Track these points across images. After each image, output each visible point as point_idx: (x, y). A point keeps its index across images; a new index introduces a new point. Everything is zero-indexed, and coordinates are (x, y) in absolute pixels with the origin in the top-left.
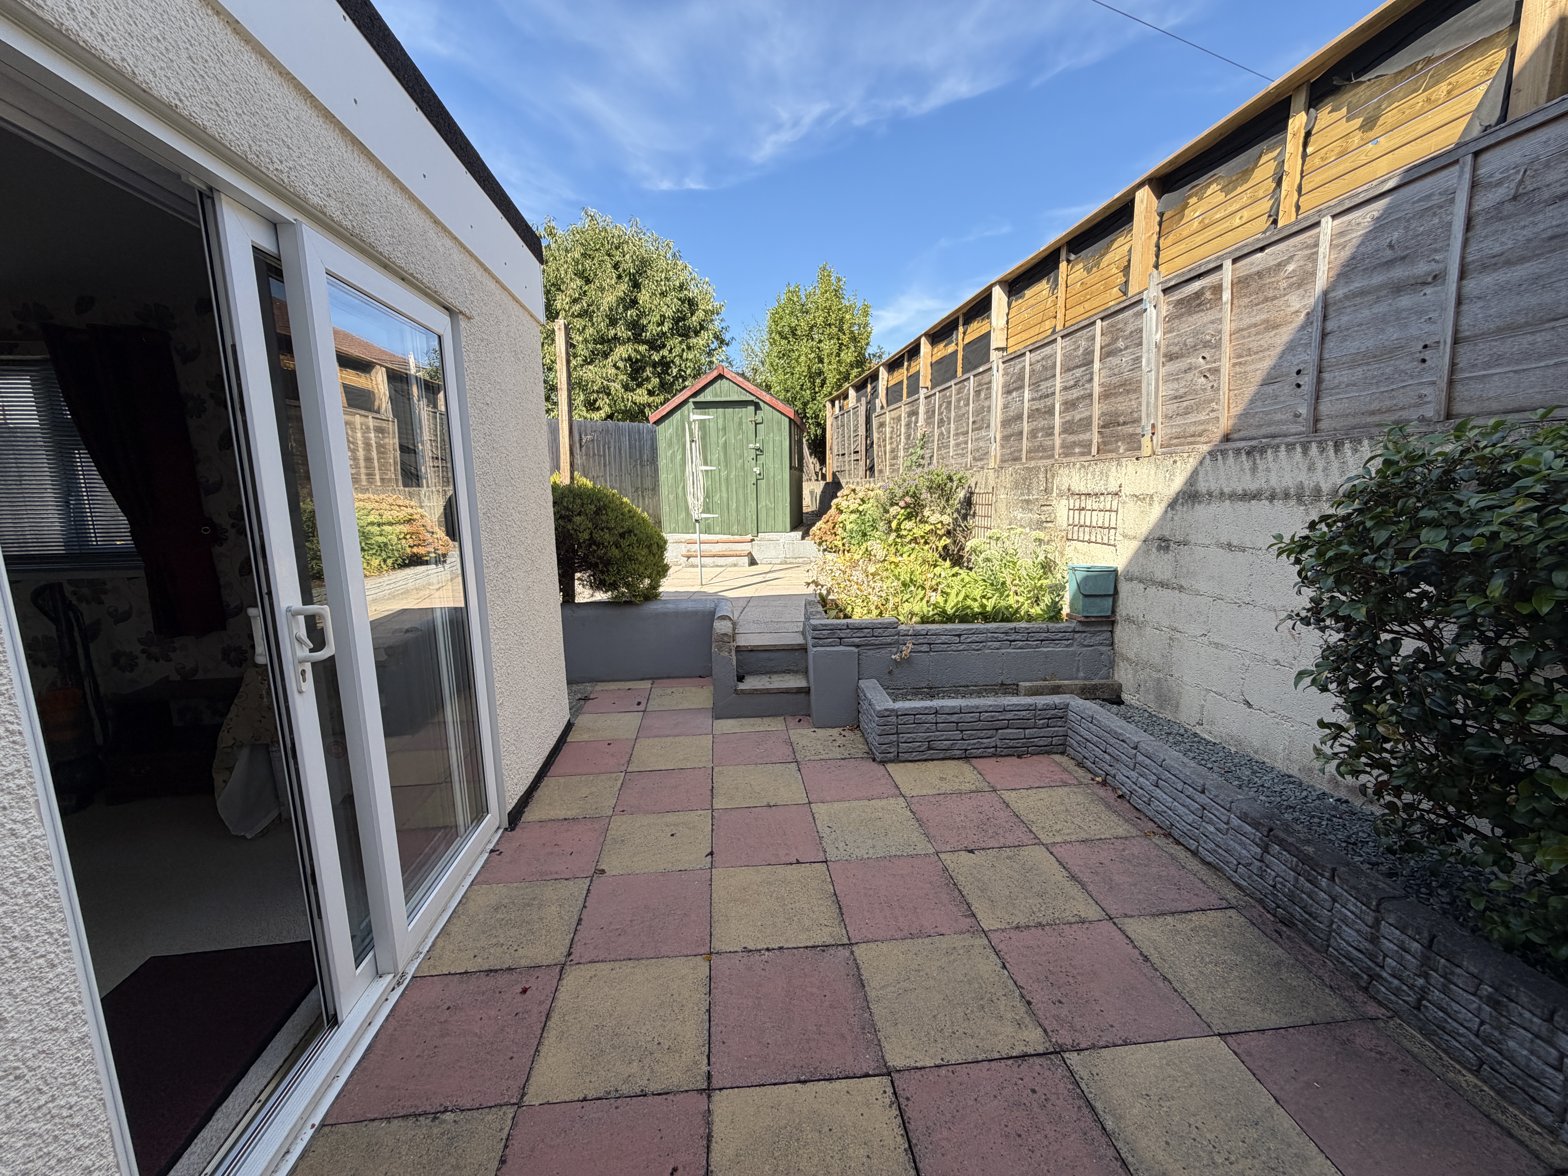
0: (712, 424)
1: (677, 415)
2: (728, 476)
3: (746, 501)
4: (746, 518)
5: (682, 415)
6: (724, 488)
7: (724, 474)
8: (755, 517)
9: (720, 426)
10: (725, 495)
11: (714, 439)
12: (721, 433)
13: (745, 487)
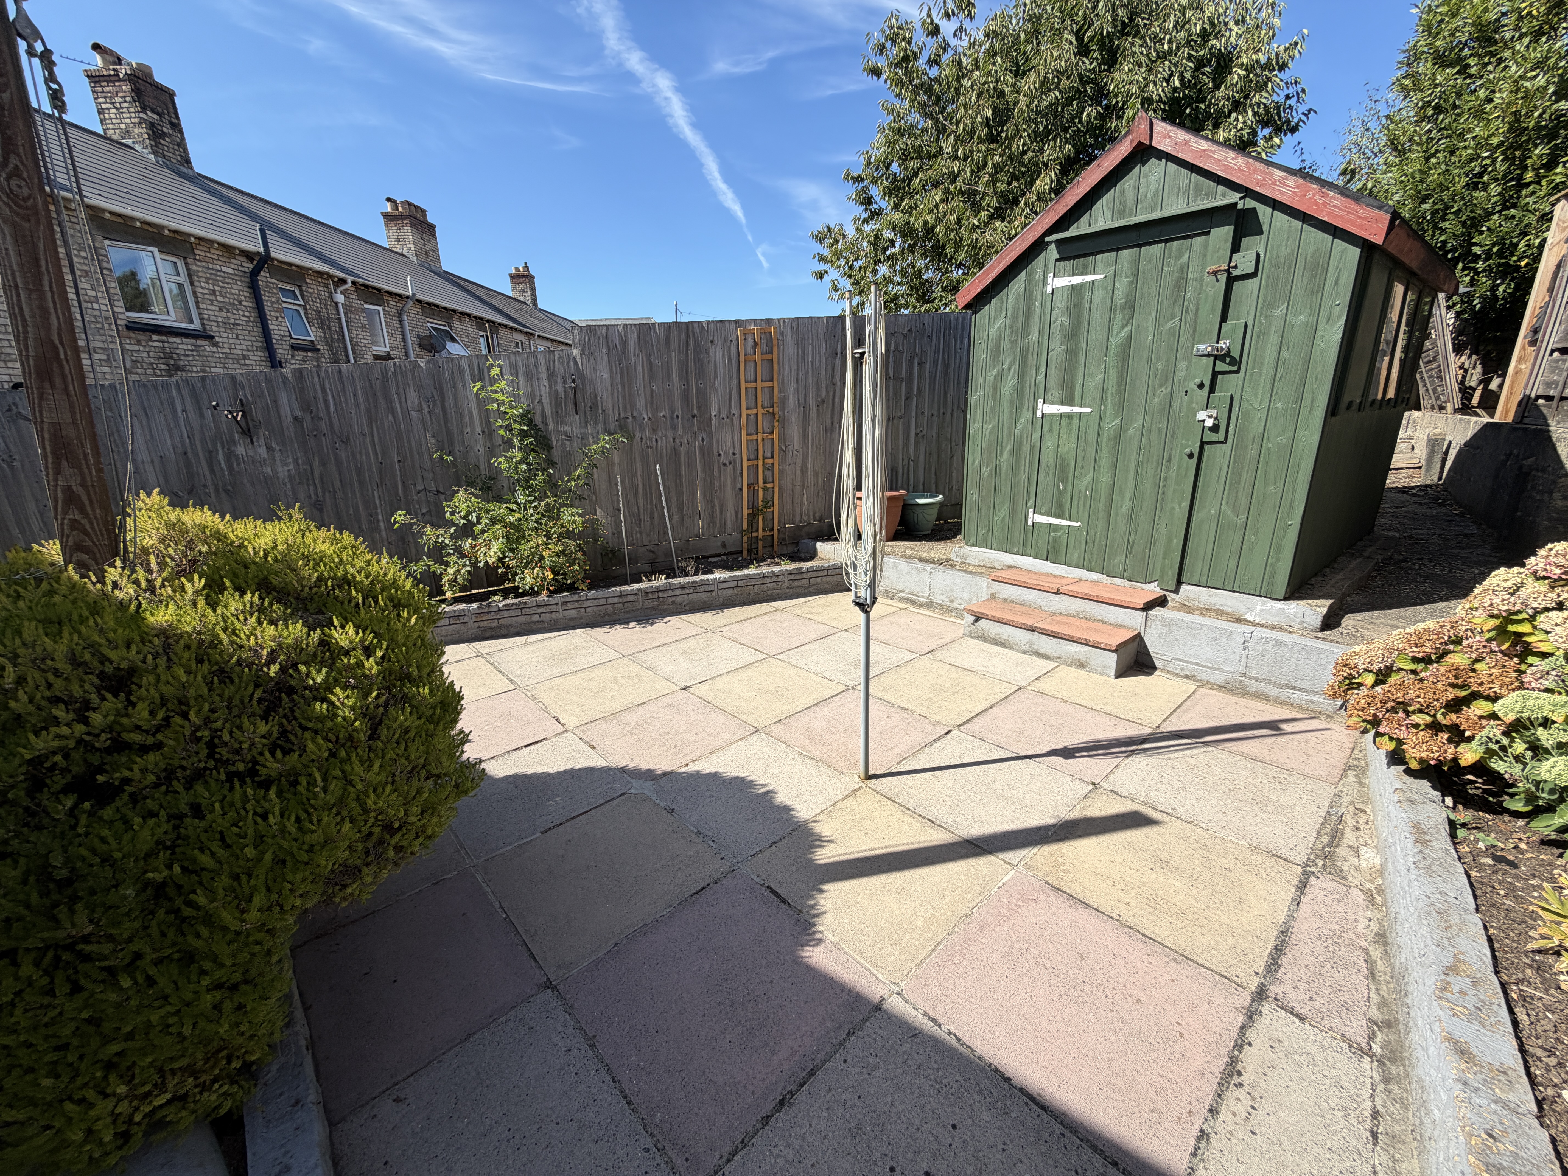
0: (1098, 297)
1: (1018, 283)
2: (1121, 430)
3: (1160, 499)
4: (1151, 541)
5: (1028, 282)
6: (1105, 462)
7: (1111, 424)
8: (1178, 542)
9: (1120, 298)
10: (1105, 478)
11: (1097, 335)
12: (1119, 317)
13: (1165, 460)
